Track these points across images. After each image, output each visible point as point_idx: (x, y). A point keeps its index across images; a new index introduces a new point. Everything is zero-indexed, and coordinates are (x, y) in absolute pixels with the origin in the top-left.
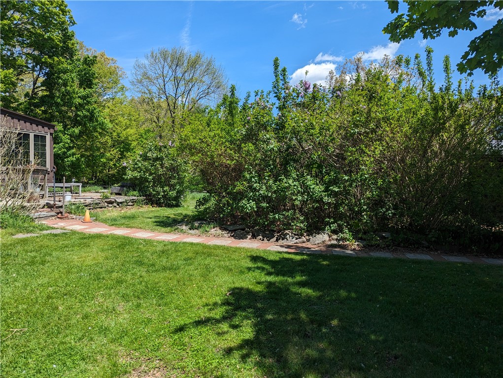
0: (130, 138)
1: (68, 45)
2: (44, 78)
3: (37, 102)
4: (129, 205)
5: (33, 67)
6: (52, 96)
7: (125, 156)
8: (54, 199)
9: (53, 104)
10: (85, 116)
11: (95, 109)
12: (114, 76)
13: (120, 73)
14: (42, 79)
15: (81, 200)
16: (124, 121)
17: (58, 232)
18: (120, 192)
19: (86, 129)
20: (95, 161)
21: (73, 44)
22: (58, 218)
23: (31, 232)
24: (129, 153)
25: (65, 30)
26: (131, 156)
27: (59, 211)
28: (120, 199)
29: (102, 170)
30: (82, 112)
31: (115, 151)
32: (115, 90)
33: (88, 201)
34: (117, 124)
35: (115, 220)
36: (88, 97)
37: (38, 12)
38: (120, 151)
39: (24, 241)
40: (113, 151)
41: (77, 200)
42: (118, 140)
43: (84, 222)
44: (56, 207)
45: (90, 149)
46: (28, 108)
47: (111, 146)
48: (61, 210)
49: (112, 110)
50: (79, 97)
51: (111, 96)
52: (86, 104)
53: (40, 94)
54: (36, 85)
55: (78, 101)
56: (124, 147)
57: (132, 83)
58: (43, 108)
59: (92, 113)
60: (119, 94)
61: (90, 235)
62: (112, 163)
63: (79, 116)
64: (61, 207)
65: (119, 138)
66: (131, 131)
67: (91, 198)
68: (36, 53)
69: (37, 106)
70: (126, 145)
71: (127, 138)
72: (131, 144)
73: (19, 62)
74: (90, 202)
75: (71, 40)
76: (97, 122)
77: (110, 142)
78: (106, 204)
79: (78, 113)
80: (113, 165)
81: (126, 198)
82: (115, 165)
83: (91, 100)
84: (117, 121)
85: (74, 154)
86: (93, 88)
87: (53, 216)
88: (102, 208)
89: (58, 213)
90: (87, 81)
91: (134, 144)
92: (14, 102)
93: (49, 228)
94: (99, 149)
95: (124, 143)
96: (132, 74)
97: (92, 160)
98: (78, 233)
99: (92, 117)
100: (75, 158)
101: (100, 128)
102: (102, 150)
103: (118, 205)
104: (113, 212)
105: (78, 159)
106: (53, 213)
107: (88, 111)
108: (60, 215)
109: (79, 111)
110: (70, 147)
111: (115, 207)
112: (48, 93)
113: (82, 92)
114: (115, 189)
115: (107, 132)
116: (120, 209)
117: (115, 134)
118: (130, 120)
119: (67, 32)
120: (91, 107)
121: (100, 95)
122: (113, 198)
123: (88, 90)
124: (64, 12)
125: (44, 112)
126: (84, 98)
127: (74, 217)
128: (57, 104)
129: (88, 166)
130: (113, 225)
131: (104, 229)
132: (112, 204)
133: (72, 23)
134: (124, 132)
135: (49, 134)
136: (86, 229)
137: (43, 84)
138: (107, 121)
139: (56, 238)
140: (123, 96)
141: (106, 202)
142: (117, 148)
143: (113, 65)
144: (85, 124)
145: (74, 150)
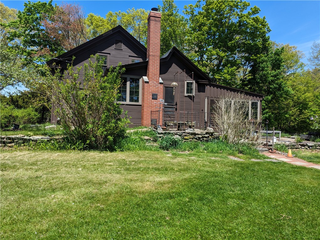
0: (308, 100)
1: (266, 45)
2: (251, 69)
3: (247, 83)
4: (318, 149)
5: (245, 63)
6: (254, 78)
7: (303, 113)
8: (267, 140)
9: (255, 83)
10: (275, 88)
11: (282, 82)
12: (295, 58)
13: (300, 55)
14: (249, 69)
15: (283, 142)
16: (302, 87)
17: (274, 161)
18: (308, 139)
19: (275, 96)
20: (281, 116)
21: (269, 44)
22: (270, 152)
23: (259, 158)
24: (306, 110)
25: (264, 37)
26: (308, 112)
27: (270, 148)
28: (310, 143)
29: (285, 122)
30: (273, 85)
31: (296, 110)
32: (296, 67)
33: (287, 143)
34: (297, 91)
35: (310, 158)
36: (278, 75)
37: (249, 31)
38: (299, 109)
39: (258, 164)
40: (294, 109)
41: (280, 142)
42: (298, 102)
43: (287, 157)
44: (268, 145)
45: (278, 108)
46: (242, 87)
47: (292, 106)
48: (271, 147)
49: (294, 82)
50: (271, 76)
51: (293, 72)
52: (276, 80)
53: (248, 78)
54: (246, 74)
55: (270, 79)
56: (302, 107)
57: (310, 60)
58: (249, 86)
59: (280, 85)
60: (299, 69)
61: (296, 166)
62: (293, 118)
63: (271, 88)
64: (271, 145)
65: (298, 100)
66: (308, 95)
67: (289, 141)
68: (247, 55)
69: (246, 85)
70: (304, 105)
71: (305, 100)
72: (308, 104)
73: (237, 63)
74: (289, 144)
75: (267, 42)
76: (284, 91)
77: (292, 104)
78: (300, 146)
79: (271, 86)
80: (294, 119)
81: (315, 143)
82: (295, 119)
83: (280, 76)
84: (297, 89)
85: (267, 113)
86: (281, 69)
87: (266, 151)
88: (297, 148)
89: (269, 149)
90: (277, 65)
91: (311, 104)
92: (235, 85)
93: (268, 158)
94: (283, 108)
95: (302, 104)
96: (310, 53)
97: (279, 116)
98: (288, 164)
99: (280, 88)
100: (268, 115)
101: (285, 94)
102: (286, 109)
103: (309, 148)
104: (307, 153)
105: (270, 116)
106: (266, 149)
107: (277, 84)
108: (270, 151)
109: (271, 85)
110: (265, 108)
111: (307, 149)
112: (252, 77)
113: (274, 73)
114: (304, 136)
115: (290, 97)
116: (310, 151)
117: (296, 98)
118: (308, 87)
119: (265, 38)
120: (279, 82)
121: (285, 72)
122: (304, 142)
123: (278, 71)
124: (264, 26)
125: (250, 88)
126: (275, 76)
127: (280, 153)
128: (258, 83)
129: (276, 120)
130: (310, 162)
131: (305, 164)
132: (304, 147)
133: (269, 31)
134: (303, 96)
135: (259, 101)
136: (291, 161)
137: (250, 72)
138: (290, 89)
139: (276, 165)
140: (302, 71)
141: (299, 145)
142: (297, 107)
143: (294, 50)
144: (275, 93)
145: (267, 110)
